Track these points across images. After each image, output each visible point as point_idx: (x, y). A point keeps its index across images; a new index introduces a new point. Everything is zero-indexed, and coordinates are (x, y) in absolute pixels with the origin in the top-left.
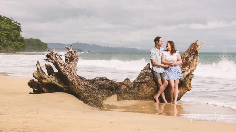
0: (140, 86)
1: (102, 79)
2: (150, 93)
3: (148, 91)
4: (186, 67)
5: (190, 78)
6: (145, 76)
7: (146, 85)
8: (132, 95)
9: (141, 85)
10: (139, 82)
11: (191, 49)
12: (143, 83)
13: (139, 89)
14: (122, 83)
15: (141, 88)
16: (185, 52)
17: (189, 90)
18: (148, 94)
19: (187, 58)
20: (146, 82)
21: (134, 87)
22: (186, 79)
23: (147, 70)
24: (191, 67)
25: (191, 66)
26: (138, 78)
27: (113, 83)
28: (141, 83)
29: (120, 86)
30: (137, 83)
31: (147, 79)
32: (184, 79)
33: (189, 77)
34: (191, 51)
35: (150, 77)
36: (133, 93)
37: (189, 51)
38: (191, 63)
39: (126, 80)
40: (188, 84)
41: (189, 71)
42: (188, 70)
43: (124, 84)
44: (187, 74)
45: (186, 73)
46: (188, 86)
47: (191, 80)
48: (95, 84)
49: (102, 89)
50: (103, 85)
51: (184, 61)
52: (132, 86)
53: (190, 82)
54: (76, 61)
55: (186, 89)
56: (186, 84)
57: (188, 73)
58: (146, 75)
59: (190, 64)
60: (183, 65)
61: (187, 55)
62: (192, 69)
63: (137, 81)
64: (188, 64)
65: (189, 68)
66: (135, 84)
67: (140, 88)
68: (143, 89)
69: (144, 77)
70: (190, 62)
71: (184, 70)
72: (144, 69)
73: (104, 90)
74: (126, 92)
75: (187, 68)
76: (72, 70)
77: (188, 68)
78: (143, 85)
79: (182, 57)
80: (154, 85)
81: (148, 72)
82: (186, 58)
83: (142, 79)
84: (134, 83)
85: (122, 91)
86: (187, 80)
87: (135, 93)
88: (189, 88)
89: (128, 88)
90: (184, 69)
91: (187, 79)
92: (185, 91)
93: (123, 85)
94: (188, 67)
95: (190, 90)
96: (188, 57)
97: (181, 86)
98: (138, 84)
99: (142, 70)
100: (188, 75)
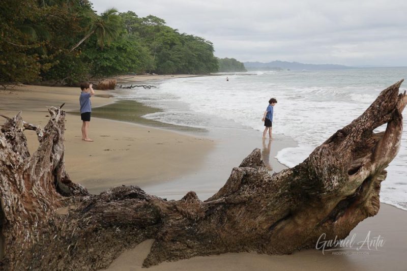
0: (226, 213)
1: (125, 192)
2: (254, 232)
3: (249, 225)
4: (365, 156)
5: (375, 183)
6: (242, 183)
7: (243, 208)
8: (198, 240)
9: (228, 212)
10: (223, 203)
11: (380, 104)
12: (235, 205)
13: (221, 221)
14: (174, 207)
15: (229, 219)
16: (364, 114)
17: (371, 215)
18: (247, 235)
19: (367, 132)
20: (243, 203)
21: (210, 215)
22: (362, 189)
23: (248, 169)
24: (380, 158)
25: (378, 153)
26: (223, 191)
27: (150, 207)
28: (228, 205)
29: (167, 215)
30: (219, 204)
31: (247, 193)
32: (358, 189)
33: (372, 184)
34: (379, 111)
35: (257, 186)
36: (202, 234)
37: (373, 113)
38: (379, 146)
39: (185, 198)
40: (368, 199)
41: (373, 167)
42: (368, 166)
43: (177, 211)
44: (365, 177)
45: (363, 174)
46: (368, 204)
47: (377, 188)
48: (90, 215)
49: (111, 226)
50: (113, 215)
51: (358, 140)
52: (203, 215)
53: (375, 194)
54: (45, 151)
55: (363, 214)
56: (364, 202)
57: (367, 173)
58: (244, 181)
59: (376, 146)
60: (354, 151)
61: (368, 124)
62: (380, 161)
63: (218, 201)
64: (369, 148)
65: (373, 160)
66: (211, 207)
67: (226, 219)
68: (234, 223)
69: (239, 188)
70: (376, 143)
71: (359, 164)
72: (243, 165)
73: (118, 229)
74: (179, 235)
75: (365, 160)
76: (29, 175)
77: (368, 160)
78: (234, 210)
79: (354, 128)
80: (267, 207)
81: (253, 174)
82: (365, 131)
83: (233, 193)
84: (209, 204)
85: (167, 232)
86: (366, 192)
87: (208, 234)
88: (372, 209)
89: (188, 222)
90: (357, 161)
91: (364, 189)
92: (359, 218)
93: (175, 212)
94: (369, 155)
95: (375, 214)
96: (370, 127)
97: (348, 207)
98: (221, 206)
99: (233, 169)
100: (369, 179)
